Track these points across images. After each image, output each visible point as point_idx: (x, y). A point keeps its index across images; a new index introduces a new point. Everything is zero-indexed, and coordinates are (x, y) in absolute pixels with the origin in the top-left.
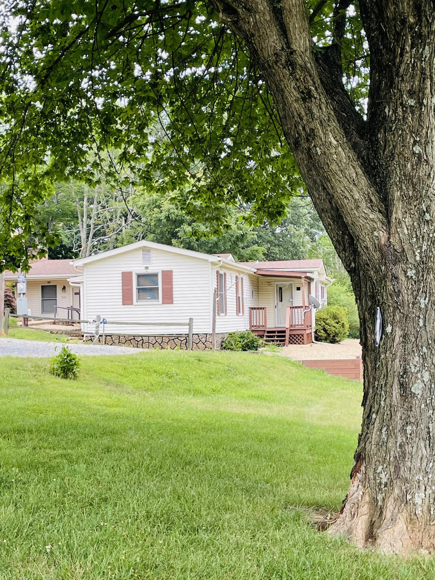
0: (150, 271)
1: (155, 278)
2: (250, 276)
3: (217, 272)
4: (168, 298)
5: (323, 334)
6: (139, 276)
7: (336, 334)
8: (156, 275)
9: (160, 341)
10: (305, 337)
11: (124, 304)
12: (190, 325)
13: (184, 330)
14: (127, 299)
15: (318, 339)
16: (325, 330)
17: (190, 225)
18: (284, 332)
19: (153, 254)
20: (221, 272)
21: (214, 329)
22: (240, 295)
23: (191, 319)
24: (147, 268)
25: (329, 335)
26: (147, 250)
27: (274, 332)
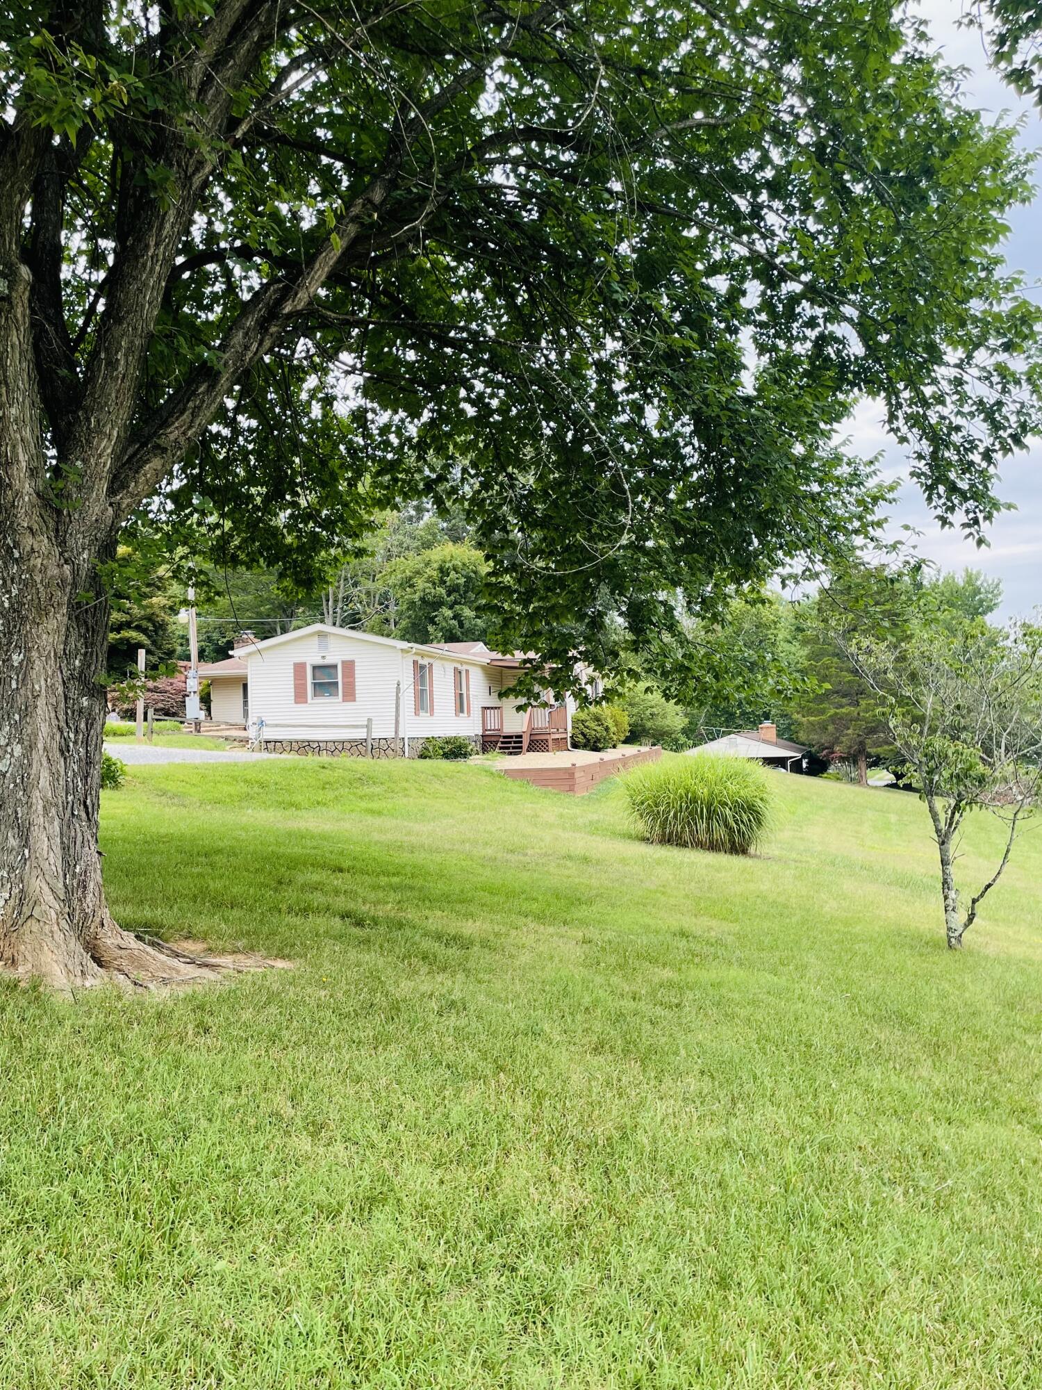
0: (328, 661)
1: (332, 671)
2: (483, 667)
3: (415, 662)
4: (350, 695)
5: (581, 739)
6: (315, 668)
7: (598, 740)
8: (335, 667)
9: (340, 747)
10: (550, 742)
11: (296, 702)
12: (368, 727)
13: (360, 734)
14: (300, 697)
15: (575, 745)
16: (583, 734)
17: (451, 608)
18: (521, 737)
19: (331, 640)
20: (425, 662)
21: (396, 732)
22: (464, 691)
23: (370, 720)
24: (323, 657)
25: (588, 740)
26: (321, 635)
27: (511, 737)
